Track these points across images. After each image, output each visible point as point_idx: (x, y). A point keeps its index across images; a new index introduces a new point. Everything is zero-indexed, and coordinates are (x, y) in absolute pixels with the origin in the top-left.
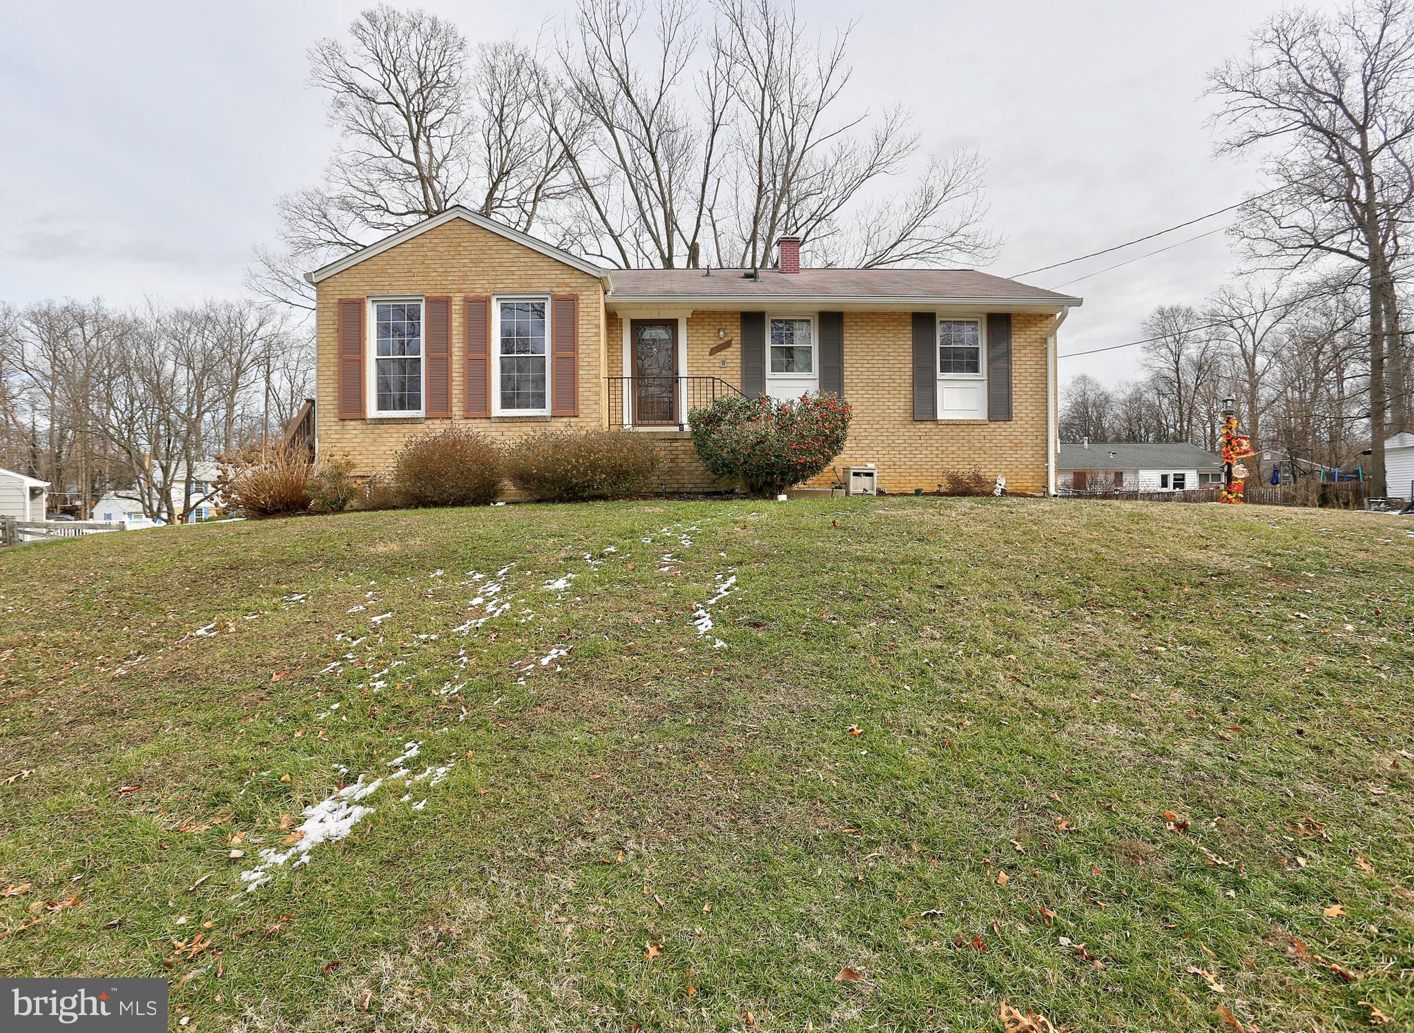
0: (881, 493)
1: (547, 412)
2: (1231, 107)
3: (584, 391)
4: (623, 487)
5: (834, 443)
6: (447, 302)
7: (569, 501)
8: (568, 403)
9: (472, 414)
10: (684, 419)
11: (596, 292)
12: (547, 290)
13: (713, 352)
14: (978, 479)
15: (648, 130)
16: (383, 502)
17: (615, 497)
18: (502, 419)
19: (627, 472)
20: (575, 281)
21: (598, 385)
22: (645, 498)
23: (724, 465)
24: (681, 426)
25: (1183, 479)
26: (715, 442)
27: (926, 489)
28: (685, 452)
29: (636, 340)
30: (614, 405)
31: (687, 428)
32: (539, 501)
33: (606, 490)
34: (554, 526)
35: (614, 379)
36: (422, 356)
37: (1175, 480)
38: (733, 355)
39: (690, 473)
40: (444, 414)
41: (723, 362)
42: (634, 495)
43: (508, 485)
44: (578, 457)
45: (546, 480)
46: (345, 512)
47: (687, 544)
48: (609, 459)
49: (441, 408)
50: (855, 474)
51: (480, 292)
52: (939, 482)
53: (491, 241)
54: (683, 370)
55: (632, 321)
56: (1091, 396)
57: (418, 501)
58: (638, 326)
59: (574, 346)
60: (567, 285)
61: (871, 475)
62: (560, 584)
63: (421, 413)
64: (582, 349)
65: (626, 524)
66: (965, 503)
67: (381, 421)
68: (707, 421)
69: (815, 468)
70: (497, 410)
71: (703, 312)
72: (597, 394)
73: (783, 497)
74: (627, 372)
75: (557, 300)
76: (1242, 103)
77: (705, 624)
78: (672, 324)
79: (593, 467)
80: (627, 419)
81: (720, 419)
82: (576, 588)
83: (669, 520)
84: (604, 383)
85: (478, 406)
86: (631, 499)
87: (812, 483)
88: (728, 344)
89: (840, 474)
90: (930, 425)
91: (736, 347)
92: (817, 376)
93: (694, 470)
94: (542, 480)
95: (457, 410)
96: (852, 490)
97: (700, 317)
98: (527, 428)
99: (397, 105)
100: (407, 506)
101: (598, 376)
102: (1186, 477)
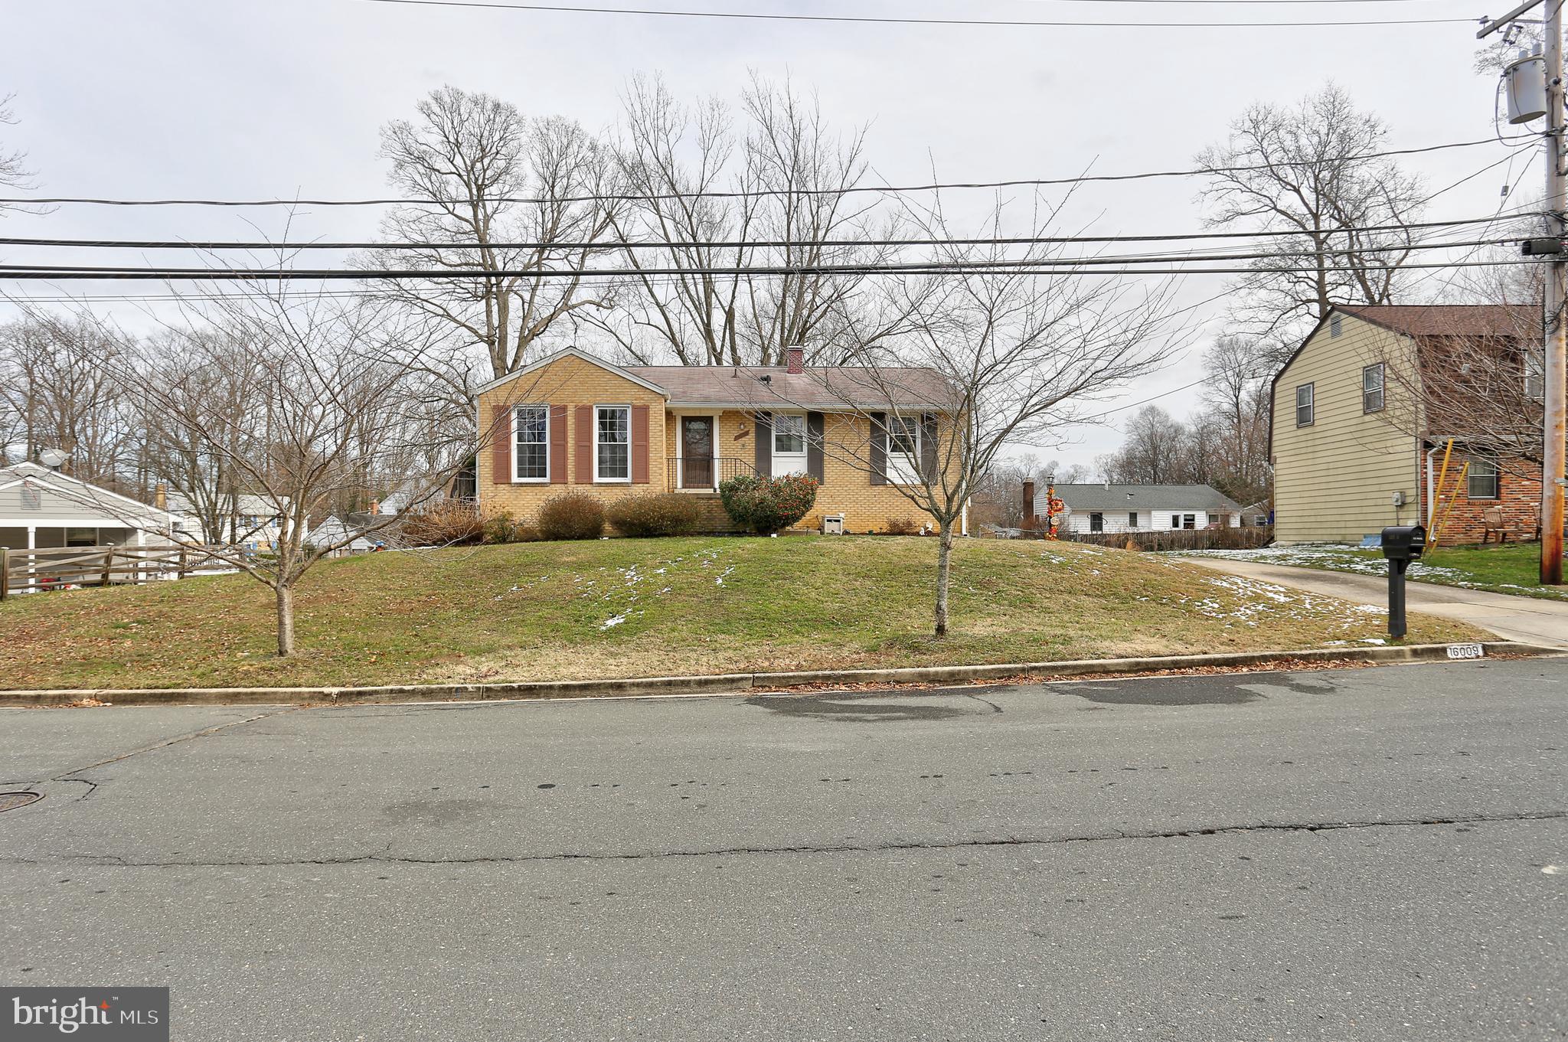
0: (846, 533)
1: (628, 480)
2: (1215, 187)
3: (653, 467)
4: (679, 529)
5: (807, 504)
6: (564, 409)
7: (646, 537)
8: (642, 475)
9: (580, 481)
10: (717, 485)
11: (660, 404)
12: (629, 402)
13: (736, 438)
14: (909, 524)
15: (690, 218)
16: (529, 537)
17: (674, 535)
18: (600, 484)
19: (682, 520)
20: (647, 396)
21: (662, 463)
22: (692, 535)
23: (740, 516)
24: (715, 490)
25: (1193, 520)
26: (734, 502)
27: (876, 530)
28: (717, 506)
29: (685, 430)
30: (671, 475)
31: (718, 491)
32: (628, 537)
33: (670, 531)
34: (648, 549)
35: (671, 460)
36: (548, 442)
37: (1185, 520)
38: (750, 441)
39: (720, 519)
40: (562, 481)
41: (743, 445)
42: (684, 534)
43: (607, 527)
44: (653, 512)
45: (634, 525)
46: (508, 543)
47: (715, 557)
48: (672, 513)
49: (560, 477)
50: (828, 521)
51: (585, 402)
52: (880, 526)
53: (593, 370)
54: (717, 454)
55: (683, 417)
56: (1160, 429)
57: (556, 536)
58: (686, 420)
59: (646, 439)
60: (642, 399)
61: (839, 521)
62: (662, 571)
63: (547, 480)
64: (651, 440)
65: (685, 548)
66: (899, 539)
67: (521, 485)
68: (729, 489)
69: (796, 518)
70: (596, 479)
71: (730, 412)
72: (661, 469)
73: (774, 536)
74: (679, 454)
75: (635, 408)
76: (1224, 185)
77: (720, 581)
78: (708, 420)
79: (663, 517)
80: (679, 485)
81: (738, 489)
82: (669, 572)
83: (706, 547)
84: (665, 461)
85: (584, 477)
86: (684, 536)
87: (797, 526)
88: (747, 433)
89: (820, 520)
90: (882, 488)
91: (752, 435)
92: (806, 455)
93: (722, 518)
94: (632, 524)
95: (571, 478)
96: (826, 531)
97: (729, 415)
98: (617, 490)
99: (460, 175)
100: (547, 539)
101: (661, 458)
102: (1196, 518)
